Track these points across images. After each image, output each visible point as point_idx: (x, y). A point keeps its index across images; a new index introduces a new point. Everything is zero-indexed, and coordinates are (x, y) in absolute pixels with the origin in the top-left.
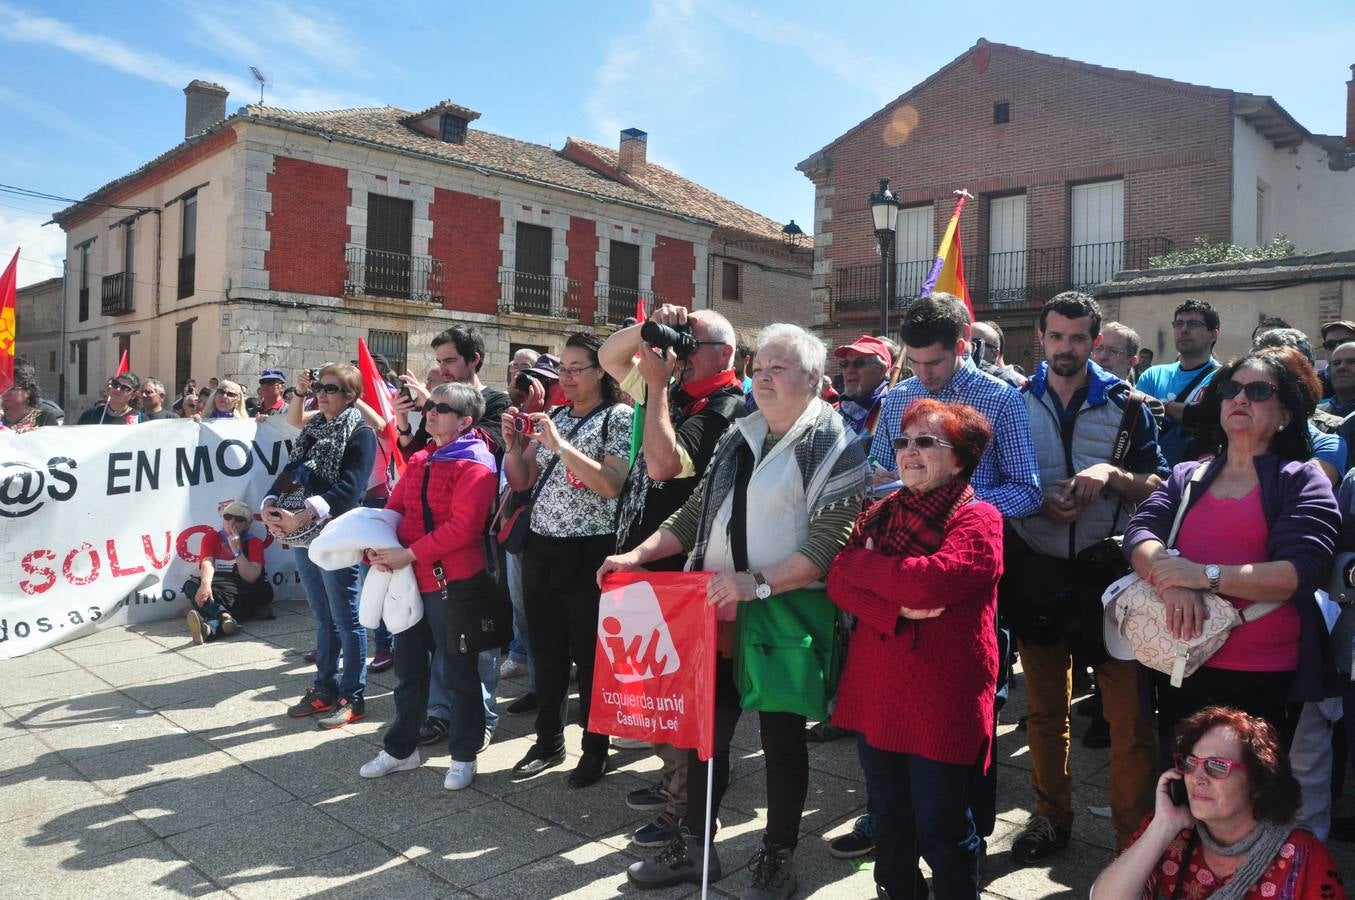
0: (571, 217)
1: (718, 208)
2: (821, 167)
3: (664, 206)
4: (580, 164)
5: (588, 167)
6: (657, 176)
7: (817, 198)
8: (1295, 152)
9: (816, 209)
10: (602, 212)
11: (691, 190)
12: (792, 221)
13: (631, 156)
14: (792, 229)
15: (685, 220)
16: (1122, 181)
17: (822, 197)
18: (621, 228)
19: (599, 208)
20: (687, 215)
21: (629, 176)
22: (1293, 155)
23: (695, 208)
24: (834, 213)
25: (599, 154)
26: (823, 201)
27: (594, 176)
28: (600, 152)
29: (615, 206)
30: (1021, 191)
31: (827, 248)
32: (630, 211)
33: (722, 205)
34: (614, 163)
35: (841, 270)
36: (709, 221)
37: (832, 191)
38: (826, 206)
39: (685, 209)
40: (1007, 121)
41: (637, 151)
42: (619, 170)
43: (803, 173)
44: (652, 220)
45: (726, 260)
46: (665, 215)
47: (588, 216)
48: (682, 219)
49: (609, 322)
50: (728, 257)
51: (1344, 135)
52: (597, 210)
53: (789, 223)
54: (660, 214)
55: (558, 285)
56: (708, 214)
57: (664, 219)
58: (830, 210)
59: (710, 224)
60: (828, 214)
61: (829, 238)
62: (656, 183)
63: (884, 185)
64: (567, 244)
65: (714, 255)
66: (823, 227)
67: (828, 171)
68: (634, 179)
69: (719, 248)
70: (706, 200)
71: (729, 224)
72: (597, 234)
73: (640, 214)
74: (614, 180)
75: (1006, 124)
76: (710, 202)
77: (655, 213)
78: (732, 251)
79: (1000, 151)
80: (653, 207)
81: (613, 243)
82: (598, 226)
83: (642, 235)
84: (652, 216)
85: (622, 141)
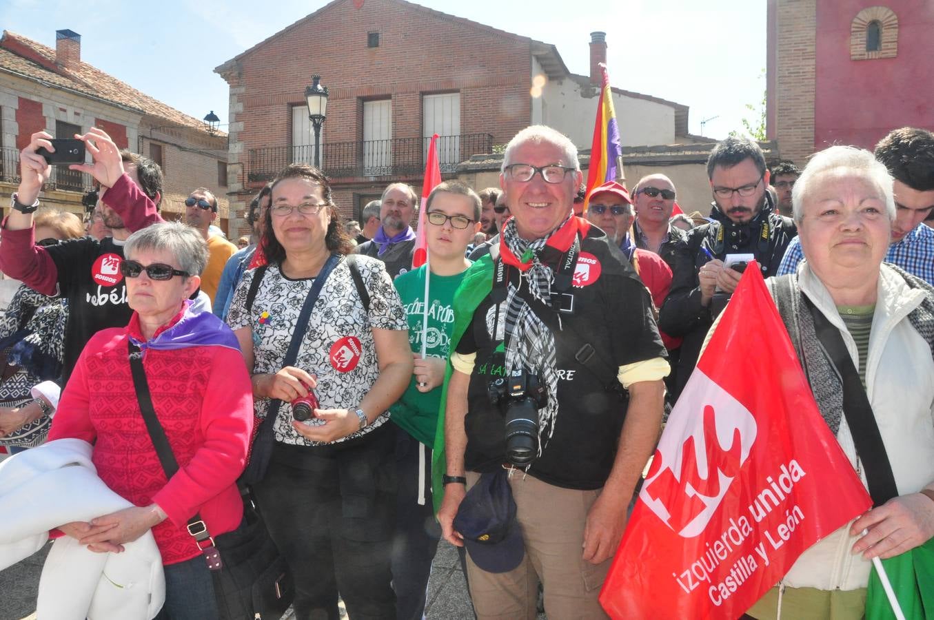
0: (20, 99)
1: (141, 101)
2: (235, 71)
3: (100, 95)
4: (19, 56)
5: (27, 59)
6: (89, 72)
7: (230, 95)
8: (561, 84)
9: (230, 104)
10: (48, 95)
11: (118, 86)
12: (212, 112)
13: (67, 53)
14: (212, 117)
15: (119, 108)
16: (459, 94)
17: (235, 94)
18: (65, 111)
19: (46, 92)
20: (121, 104)
21: (66, 69)
22: (560, 86)
23: (124, 99)
24: (245, 107)
25: (38, 49)
26: (235, 98)
27: (34, 66)
28: (37, 47)
29: (59, 92)
30: (388, 97)
31: (239, 133)
32: (72, 97)
33: (145, 100)
34: (53, 57)
35: (252, 150)
36: (139, 110)
37: (243, 90)
38: (238, 102)
39: (116, 99)
40: (377, 46)
41: (72, 49)
42: (56, 63)
43: (219, 75)
44: (91, 106)
45: (152, 142)
46: (103, 103)
47: (35, 99)
48: (117, 107)
49: (58, 188)
50: (154, 139)
51: (589, 76)
52: (42, 94)
53: (209, 113)
54: (99, 101)
55: (10, 155)
56: (137, 105)
57: (103, 106)
58: (241, 105)
59: (140, 112)
60: (240, 108)
61: (241, 126)
62: (89, 77)
63: (316, 80)
64: (17, 120)
65: (143, 137)
66: (235, 117)
67: (240, 74)
68: (71, 72)
69: (147, 132)
70: (131, 94)
71: (154, 113)
72: (44, 114)
73: (81, 100)
74: (53, 72)
75: (377, 48)
76: (135, 96)
77: (94, 100)
78: (157, 134)
79: (372, 67)
80: (93, 95)
81: (58, 122)
82: (44, 108)
83: (83, 117)
84: (91, 103)
85: (57, 39)
